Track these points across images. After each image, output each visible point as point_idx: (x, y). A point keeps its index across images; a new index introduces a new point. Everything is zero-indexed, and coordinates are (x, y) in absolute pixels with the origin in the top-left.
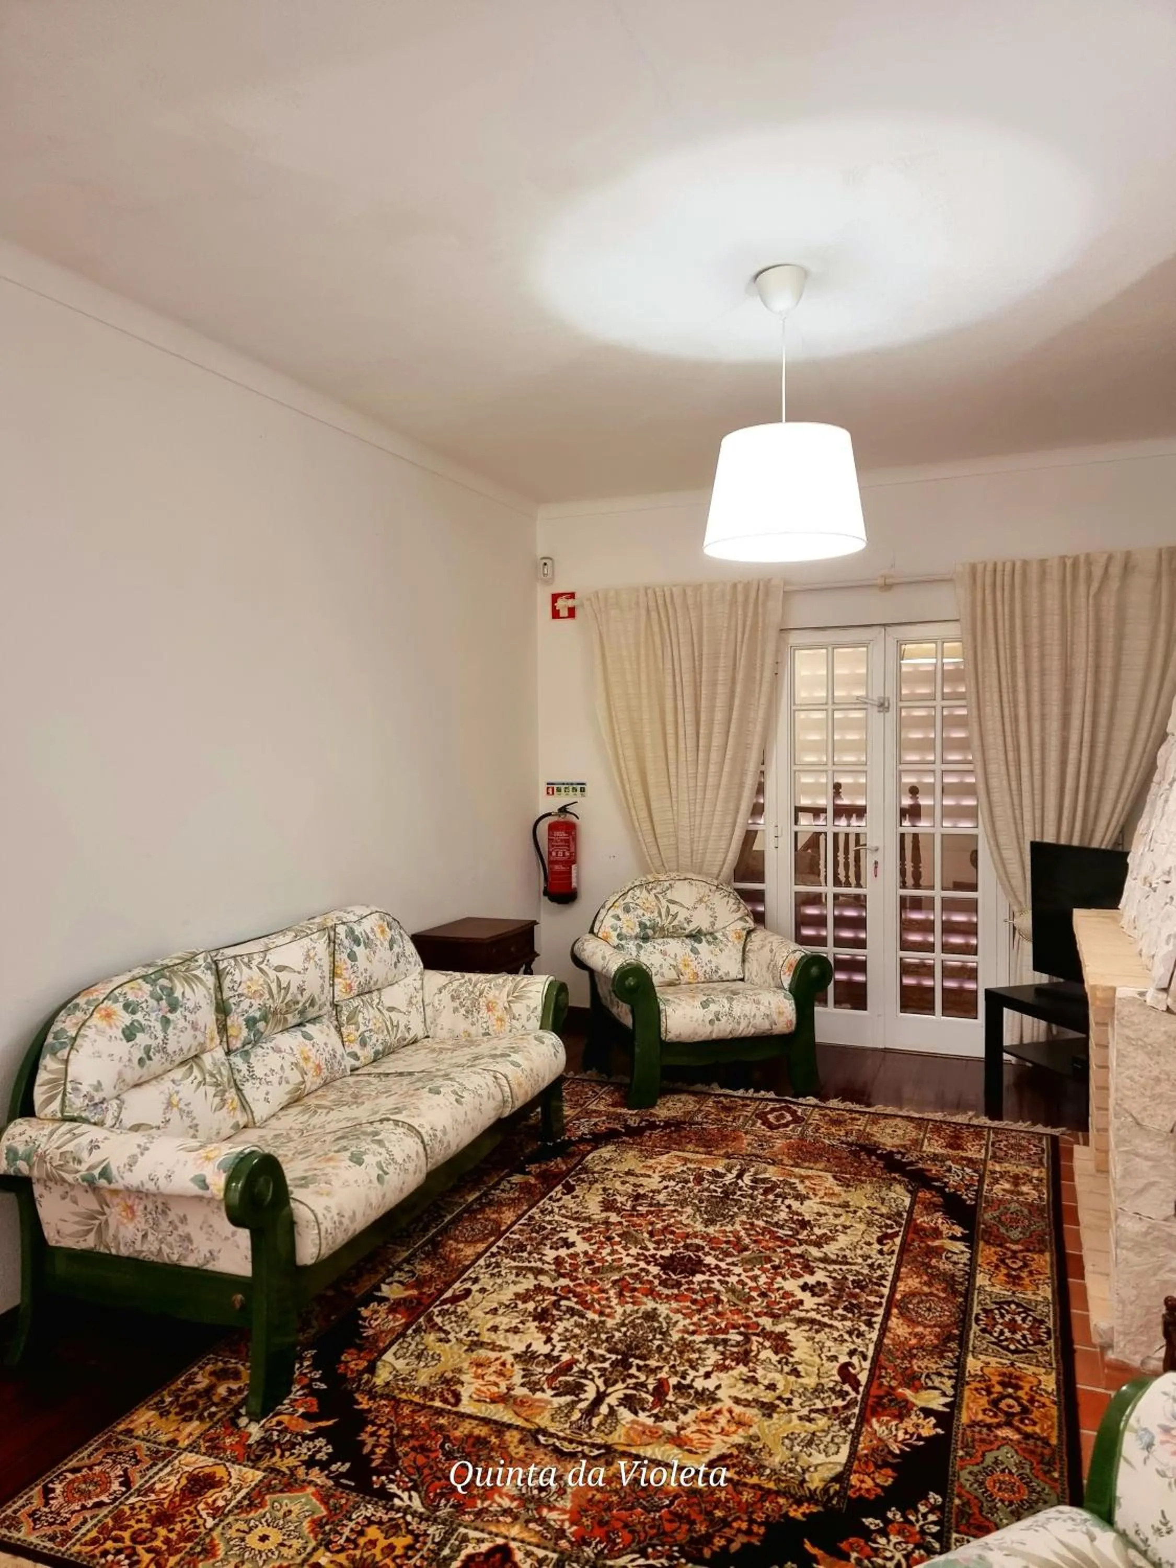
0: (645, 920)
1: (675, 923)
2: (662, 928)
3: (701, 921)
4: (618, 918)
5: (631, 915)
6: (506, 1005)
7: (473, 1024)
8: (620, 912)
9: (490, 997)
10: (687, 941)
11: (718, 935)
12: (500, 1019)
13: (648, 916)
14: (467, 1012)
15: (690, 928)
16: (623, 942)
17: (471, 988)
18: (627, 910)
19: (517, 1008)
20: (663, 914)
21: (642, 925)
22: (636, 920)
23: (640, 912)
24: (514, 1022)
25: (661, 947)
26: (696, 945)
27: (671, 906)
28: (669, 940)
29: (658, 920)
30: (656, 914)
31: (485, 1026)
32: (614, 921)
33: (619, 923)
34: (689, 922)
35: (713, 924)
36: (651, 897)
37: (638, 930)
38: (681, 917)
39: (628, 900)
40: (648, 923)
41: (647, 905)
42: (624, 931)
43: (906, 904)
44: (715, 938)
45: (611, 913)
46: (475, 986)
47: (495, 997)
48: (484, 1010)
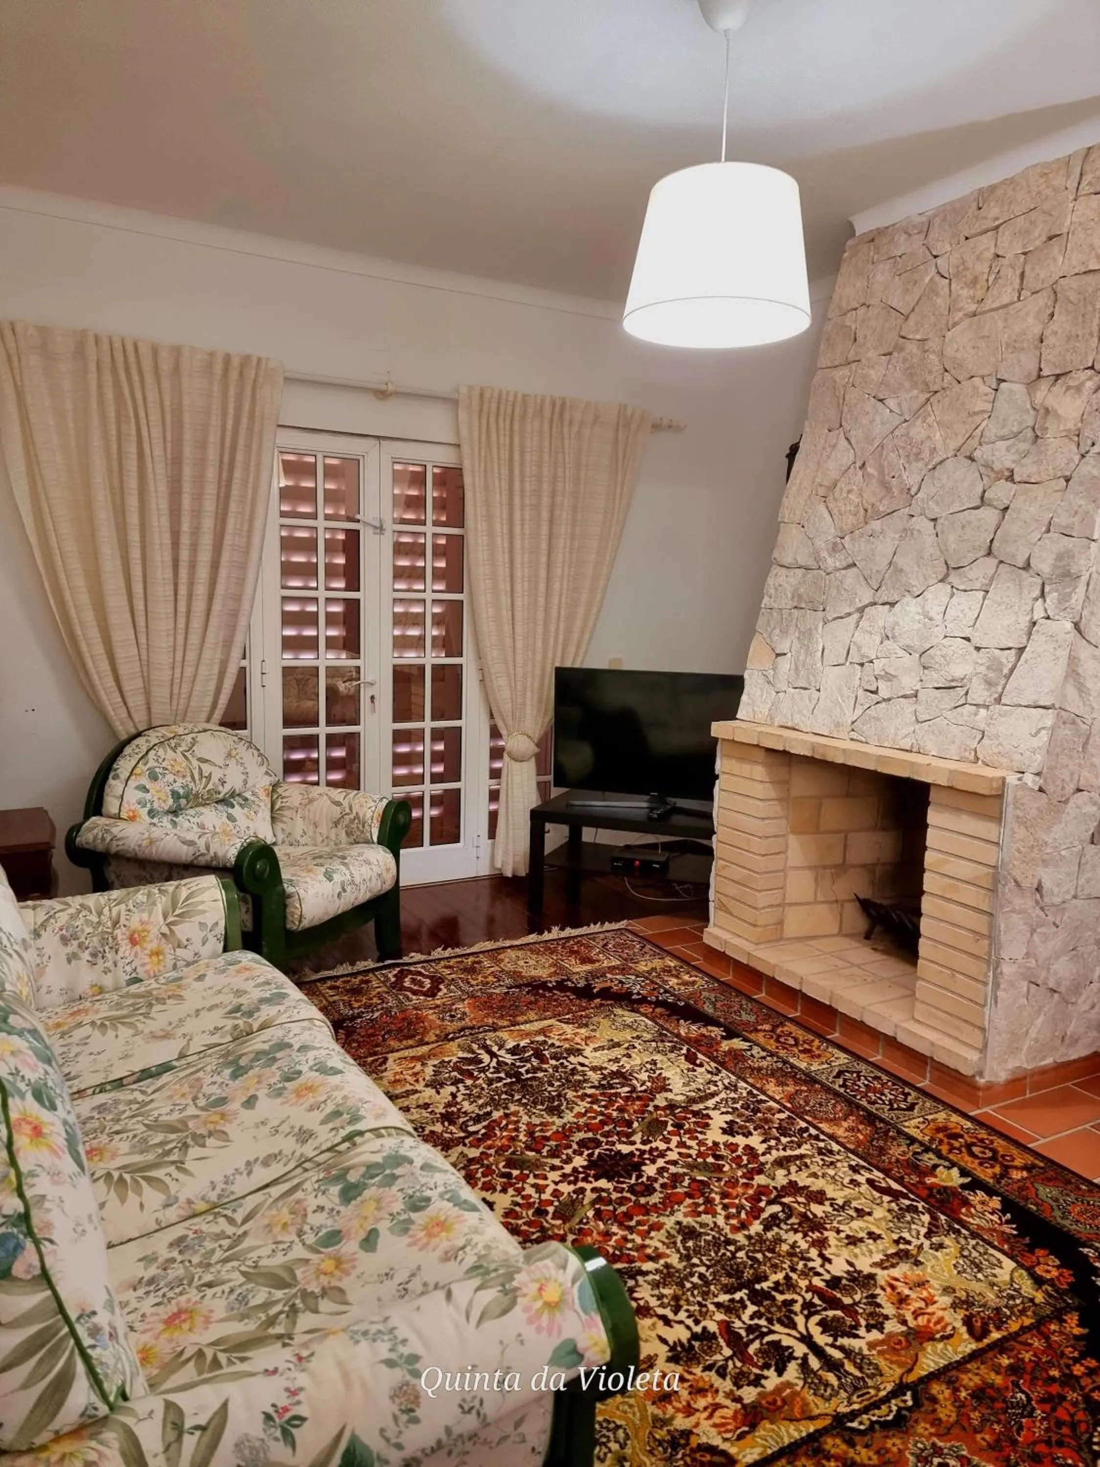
0: (177, 787)
1: (210, 786)
2: (196, 796)
3: (234, 781)
4: (144, 789)
5: (160, 784)
6: (165, 930)
7: (106, 971)
8: (145, 781)
9: (135, 923)
10: (219, 807)
11: (248, 795)
12: (157, 953)
13: (180, 781)
14: (94, 955)
15: (224, 790)
16: (155, 820)
17: (94, 918)
18: (154, 777)
19: (183, 931)
20: (197, 776)
21: (175, 795)
22: (168, 789)
23: (170, 778)
24: (179, 951)
25: (196, 820)
26: (230, 810)
27: (202, 765)
28: (201, 809)
29: (192, 785)
30: (189, 779)
31: (128, 969)
32: (140, 795)
33: (148, 796)
34: (223, 783)
35: (245, 782)
36: (180, 758)
37: (170, 801)
38: (215, 779)
39: (152, 764)
40: (181, 791)
41: (177, 768)
42: (156, 805)
43: (399, 737)
44: (246, 799)
45: (132, 783)
46: (100, 914)
47: (142, 923)
48: (125, 948)
